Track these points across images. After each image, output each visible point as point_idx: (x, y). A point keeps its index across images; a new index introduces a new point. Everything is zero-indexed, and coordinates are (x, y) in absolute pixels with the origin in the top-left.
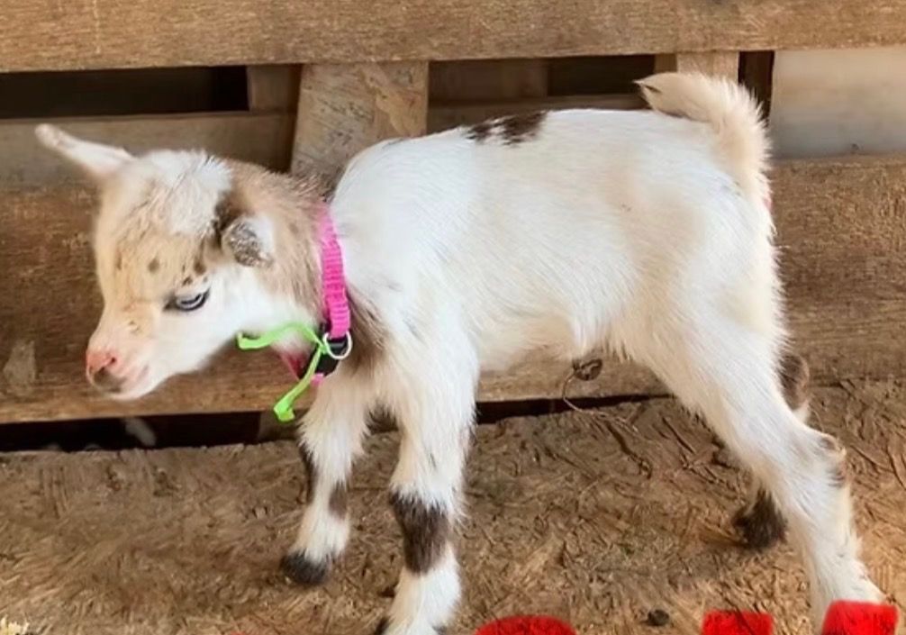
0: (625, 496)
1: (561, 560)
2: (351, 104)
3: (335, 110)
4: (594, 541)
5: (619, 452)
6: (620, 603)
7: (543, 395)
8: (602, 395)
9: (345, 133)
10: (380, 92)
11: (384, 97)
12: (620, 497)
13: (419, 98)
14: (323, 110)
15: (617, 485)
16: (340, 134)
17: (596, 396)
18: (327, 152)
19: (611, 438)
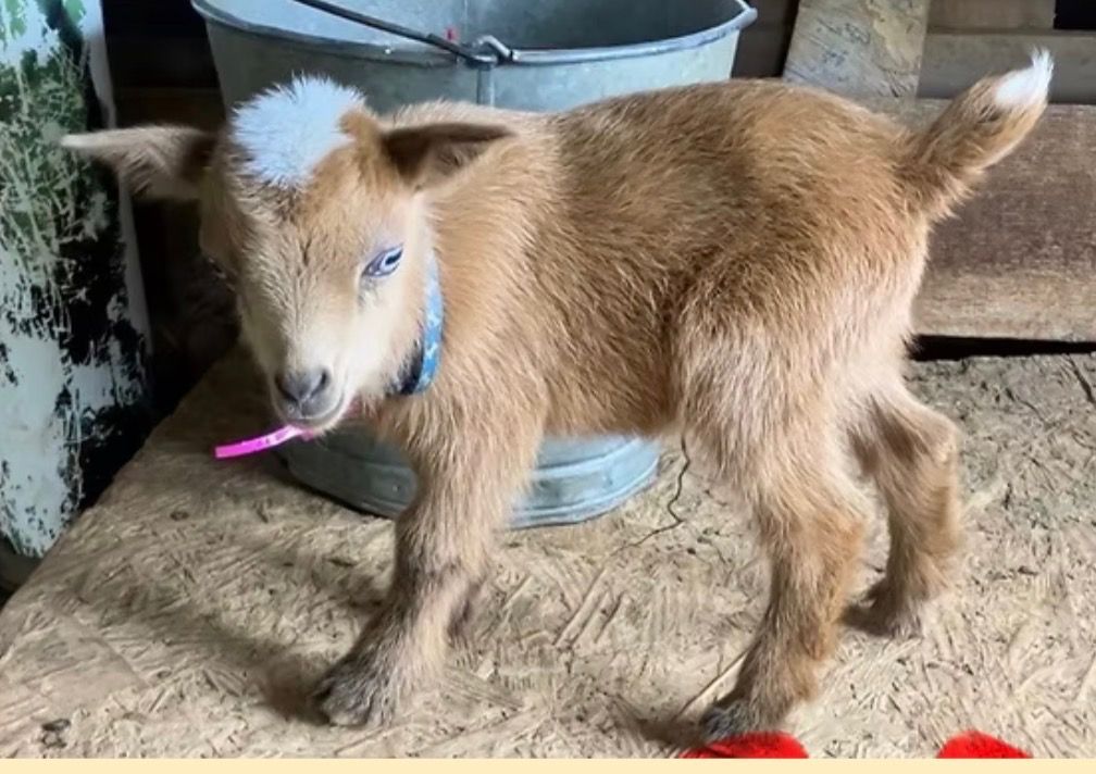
0: (1083, 446)
1: (1007, 501)
2: (848, 25)
3: (831, 29)
4: (1042, 486)
5: (1084, 401)
6: (1059, 551)
7: (1012, 334)
8: (1075, 340)
9: (839, 54)
10: (878, 15)
11: (883, 21)
12: (1077, 446)
13: (917, 22)
14: (819, 30)
15: (1076, 434)
16: (834, 55)
17: (1068, 340)
18: (818, 72)
19: (1077, 386)
